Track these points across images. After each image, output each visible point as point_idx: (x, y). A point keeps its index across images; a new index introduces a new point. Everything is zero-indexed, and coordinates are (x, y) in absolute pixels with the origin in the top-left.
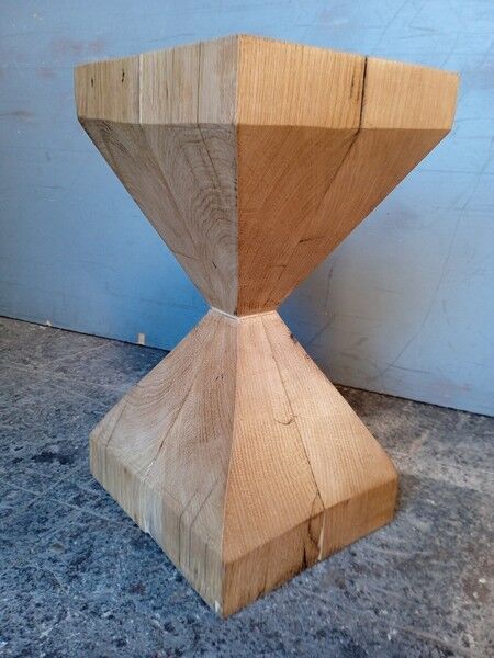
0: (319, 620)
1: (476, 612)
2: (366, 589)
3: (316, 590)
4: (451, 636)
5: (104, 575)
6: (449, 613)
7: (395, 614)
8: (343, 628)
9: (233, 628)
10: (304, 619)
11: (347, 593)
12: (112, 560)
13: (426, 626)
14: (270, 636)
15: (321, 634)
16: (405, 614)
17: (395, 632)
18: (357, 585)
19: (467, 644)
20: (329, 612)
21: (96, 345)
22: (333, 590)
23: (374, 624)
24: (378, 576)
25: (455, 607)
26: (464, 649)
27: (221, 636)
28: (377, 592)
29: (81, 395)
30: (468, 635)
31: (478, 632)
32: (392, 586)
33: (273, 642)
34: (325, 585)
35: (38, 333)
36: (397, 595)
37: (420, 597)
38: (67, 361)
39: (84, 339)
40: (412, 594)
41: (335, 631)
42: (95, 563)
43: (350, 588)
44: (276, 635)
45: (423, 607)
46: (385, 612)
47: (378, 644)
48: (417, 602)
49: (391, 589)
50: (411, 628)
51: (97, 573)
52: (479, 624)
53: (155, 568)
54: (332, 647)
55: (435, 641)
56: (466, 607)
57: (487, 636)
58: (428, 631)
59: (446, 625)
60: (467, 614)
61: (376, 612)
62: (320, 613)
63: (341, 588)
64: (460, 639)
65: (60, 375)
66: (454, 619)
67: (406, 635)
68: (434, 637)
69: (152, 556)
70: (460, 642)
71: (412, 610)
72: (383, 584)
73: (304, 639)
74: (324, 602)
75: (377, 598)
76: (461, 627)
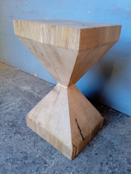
0: (24, 149)
1: (60, 156)
3: (29, 143)
4: (49, 160)
7: (41, 152)
8: (27, 152)
9: (5, 147)
10: (21, 149)
11: (34, 145)
13: (45, 156)
14: (11, 150)
15: (22, 152)
16: (43, 152)
17: (38, 156)
18: (38, 143)
20: (27, 148)
21: (25, 75)
23: (35, 153)
25: (56, 154)
26: (50, 164)
27: (2, 148)
28: (42, 146)
29: (13, 88)
30: (53, 161)
31: (56, 161)
33: (11, 152)
34: (31, 142)
35: (15, 71)
36: (45, 148)
38: (16, 79)
39: (24, 73)
40: (49, 148)
41: (25, 152)
43: (36, 144)
44: (13, 150)
45: (49, 152)
46: (39, 151)
47: (32, 157)
48: (48, 150)
49: (45, 146)
50: (42, 156)
54: (22, 156)
55: (45, 160)
56: (58, 154)
57: (58, 162)
58: (45, 157)
59: (50, 157)
60: (57, 156)
61: (37, 151)
63: (34, 143)
64: (51, 161)
65: (12, 83)
67: (40, 157)
68: (45, 159)
70: (50, 162)
71: (45, 152)
72: (44, 144)
73: (18, 153)
74: (28, 146)
75: (40, 147)
76: (53, 159)
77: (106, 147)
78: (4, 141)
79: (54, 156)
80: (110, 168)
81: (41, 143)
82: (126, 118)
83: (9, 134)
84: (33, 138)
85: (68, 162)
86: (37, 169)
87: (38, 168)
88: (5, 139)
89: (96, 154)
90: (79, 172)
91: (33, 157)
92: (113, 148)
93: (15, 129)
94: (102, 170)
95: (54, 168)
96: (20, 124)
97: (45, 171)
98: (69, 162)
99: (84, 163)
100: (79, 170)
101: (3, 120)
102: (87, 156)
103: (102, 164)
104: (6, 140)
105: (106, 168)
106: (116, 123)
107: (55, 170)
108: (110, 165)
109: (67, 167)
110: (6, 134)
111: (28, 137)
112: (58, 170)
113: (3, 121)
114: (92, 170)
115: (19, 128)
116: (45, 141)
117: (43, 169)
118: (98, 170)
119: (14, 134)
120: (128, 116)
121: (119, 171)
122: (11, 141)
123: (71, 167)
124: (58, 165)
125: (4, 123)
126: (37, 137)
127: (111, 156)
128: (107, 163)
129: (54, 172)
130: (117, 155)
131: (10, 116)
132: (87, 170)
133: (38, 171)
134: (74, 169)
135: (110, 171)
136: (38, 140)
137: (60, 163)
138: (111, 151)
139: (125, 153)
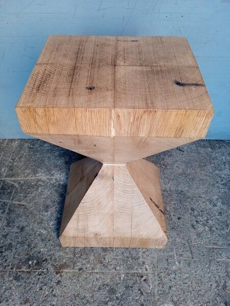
0: (97, 283)
1: (147, 253)
2: (110, 260)
3: (93, 269)
4: (141, 268)
5: (10, 300)
6: (139, 258)
7: (122, 267)
8: (106, 282)
9: (68, 302)
10: (92, 285)
11: (104, 265)
12: (10, 291)
13: (132, 268)
14: (83, 299)
15: (100, 289)
17: (123, 275)
18: (106, 259)
19: (147, 270)
20: (100, 277)
22: (98, 266)
23: (116, 275)
25: (140, 254)
26: (146, 272)
28: (114, 259)
30: (146, 266)
31: (149, 262)
32: (118, 254)
33: (84, 301)
34: (95, 265)
36: (121, 257)
37: (128, 255)
40: (125, 255)
41: (104, 285)
42: (4, 296)
43: (104, 262)
44: (85, 297)
45: (130, 259)
46: (118, 268)
47: (119, 284)
48: (128, 257)
50: (128, 271)
51: (7, 301)
52: (149, 258)
53: (29, 287)
54: (104, 293)
55: (137, 273)
56: (144, 253)
57: (152, 263)
59: (139, 264)
60: (145, 256)
61: (115, 269)
62: (97, 280)
63: (101, 263)
64: (144, 268)
67: (127, 275)
68: (136, 271)
69: (25, 282)
70: (144, 270)
71: (127, 262)
72: (115, 254)
73: (95, 294)
74: (97, 273)
75: (114, 262)
76: (144, 263)
78: (54, 296)
79: (141, 259)
80: (204, 225)
81: (109, 257)
83: (51, 280)
84: (92, 258)
85: (162, 254)
86: (139, 292)
87: (139, 290)
88: (53, 292)
89: (179, 218)
90: (182, 254)
91: (119, 282)
92: (188, 198)
93: (49, 266)
94: (200, 234)
95: (156, 274)
96: (48, 251)
97: (150, 286)
98: (163, 252)
99: (178, 240)
100: (180, 252)
101: (10, 267)
103: (193, 226)
104: (57, 291)
105: (200, 228)
106: (163, 159)
107: (158, 274)
108: (201, 221)
109: (167, 260)
110: (46, 285)
111: (84, 262)
112: (161, 272)
113: (12, 269)
114: (191, 241)
115: (53, 259)
116: (112, 249)
117: (146, 285)
118: (196, 237)
119: (57, 273)
121: (214, 222)
122: (65, 286)
123: (171, 256)
124: (156, 266)
125: (18, 270)
126: (95, 251)
127: (193, 210)
128: (197, 221)
129: (160, 277)
130: (197, 204)
131: (14, 251)
132: (187, 245)
133: (144, 293)
134: (175, 255)
135: (207, 228)
136: (100, 254)
137: (155, 260)
138: (188, 204)
139: (202, 196)
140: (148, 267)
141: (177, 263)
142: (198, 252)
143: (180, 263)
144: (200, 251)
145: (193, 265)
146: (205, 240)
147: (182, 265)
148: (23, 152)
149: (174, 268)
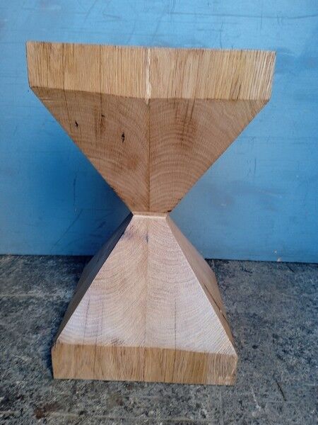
1: (204, 392)
2: (137, 400)
3: (105, 413)
4: (194, 414)
6: (189, 398)
7: (158, 411)
11: (126, 408)
13: (178, 413)
16: (164, 409)
18: (131, 399)
19: (204, 416)
22: (116, 409)
24: (143, 387)
25: (192, 393)
26: (203, 420)
28: (144, 399)
30: (203, 410)
31: (208, 405)
32: (152, 392)
34: (110, 407)
36: (157, 397)
37: (170, 393)
40: (165, 393)
43: (127, 403)
45: (174, 400)
46: (152, 412)
48: (169, 397)
49: (152, 394)
50: (170, 418)
52: (208, 399)
55: (186, 421)
56: (198, 391)
57: (214, 406)
58: (180, 416)
59: (190, 408)
60: (200, 395)
61: (147, 414)
63: (121, 405)
66: (193, 402)
67: (167, 423)
68: (183, 418)
70: (200, 416)
71: (168, 404)
72: (146, 392)
74: (112, 419)
75: (145, 404)
76: (198, 406)
77: (254, 326)
80: (297, 356)
81: (135, 396)
82: (225, 265)
84: (105, 396)
85: (230, 393)
89: (255, 347)
90: (265, 395)
92: (266, 322)
93: (27, 405)
94: (292, 367)
95: (222, 422)
96: (27, 385)
98: (233, 391)
99: (256, 375)
100: (263, 391)
102: (246, 359)
103: (279, 357)
105: (293, 361)
108: (291, 351)
109: (241, 402)
111: (90, 402)
112: (231, 421)
114: (279, 378)
115: (34, 396)
116: (141, 385)
118: (286, 370)
119: (38, 417)
120: (226, 261)
121: (313, 353)
123: (246, 397)
124: (221, 410)
126: (111, 388)
127: (276, 336)
128: (285, 351)
130: (281, 329)
132: (272, 382)
134: (254, 396)
135: (303, 361)
136: (120, 391)
137: (219, 403)
138: (267, 329)
139: (287, 321)
140: (206, 413)
141: (258, 407)
142: (293, 391)
143: (263, 407)
144: (296, 390)
145: (287, 410)
146: (302, 376)
147: (267, 410)
148: (14, 268)
149: (254, 414)
